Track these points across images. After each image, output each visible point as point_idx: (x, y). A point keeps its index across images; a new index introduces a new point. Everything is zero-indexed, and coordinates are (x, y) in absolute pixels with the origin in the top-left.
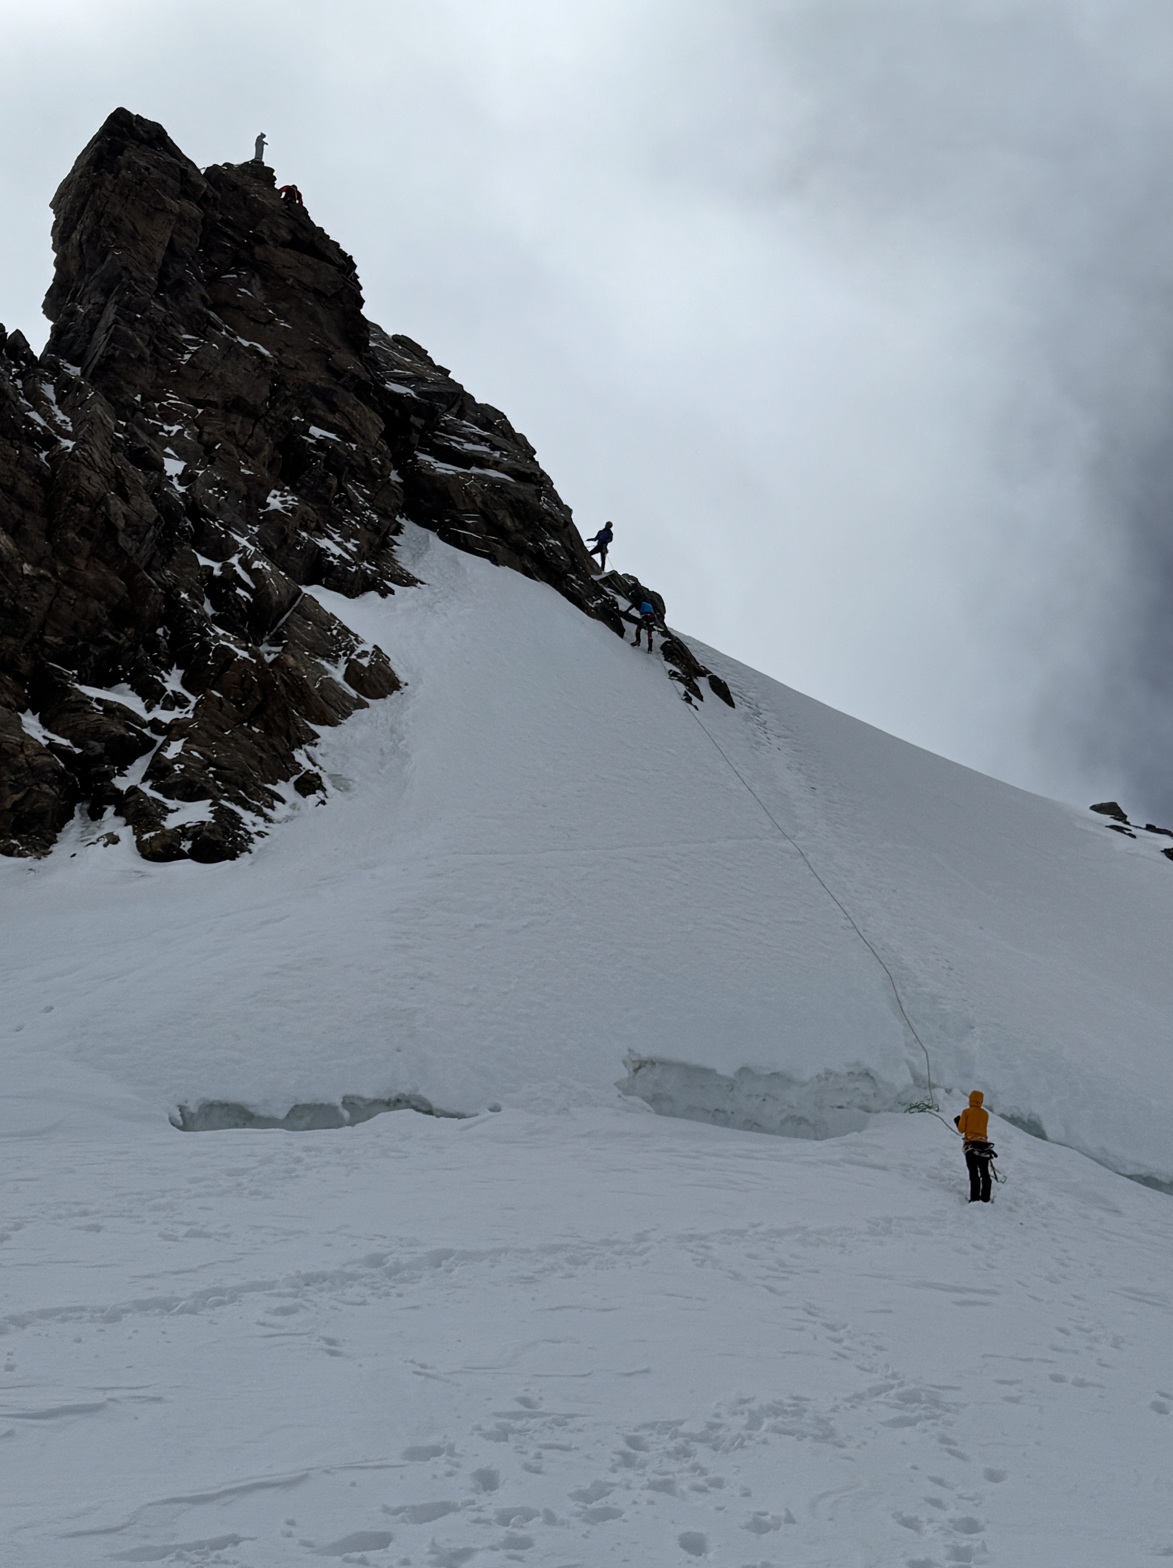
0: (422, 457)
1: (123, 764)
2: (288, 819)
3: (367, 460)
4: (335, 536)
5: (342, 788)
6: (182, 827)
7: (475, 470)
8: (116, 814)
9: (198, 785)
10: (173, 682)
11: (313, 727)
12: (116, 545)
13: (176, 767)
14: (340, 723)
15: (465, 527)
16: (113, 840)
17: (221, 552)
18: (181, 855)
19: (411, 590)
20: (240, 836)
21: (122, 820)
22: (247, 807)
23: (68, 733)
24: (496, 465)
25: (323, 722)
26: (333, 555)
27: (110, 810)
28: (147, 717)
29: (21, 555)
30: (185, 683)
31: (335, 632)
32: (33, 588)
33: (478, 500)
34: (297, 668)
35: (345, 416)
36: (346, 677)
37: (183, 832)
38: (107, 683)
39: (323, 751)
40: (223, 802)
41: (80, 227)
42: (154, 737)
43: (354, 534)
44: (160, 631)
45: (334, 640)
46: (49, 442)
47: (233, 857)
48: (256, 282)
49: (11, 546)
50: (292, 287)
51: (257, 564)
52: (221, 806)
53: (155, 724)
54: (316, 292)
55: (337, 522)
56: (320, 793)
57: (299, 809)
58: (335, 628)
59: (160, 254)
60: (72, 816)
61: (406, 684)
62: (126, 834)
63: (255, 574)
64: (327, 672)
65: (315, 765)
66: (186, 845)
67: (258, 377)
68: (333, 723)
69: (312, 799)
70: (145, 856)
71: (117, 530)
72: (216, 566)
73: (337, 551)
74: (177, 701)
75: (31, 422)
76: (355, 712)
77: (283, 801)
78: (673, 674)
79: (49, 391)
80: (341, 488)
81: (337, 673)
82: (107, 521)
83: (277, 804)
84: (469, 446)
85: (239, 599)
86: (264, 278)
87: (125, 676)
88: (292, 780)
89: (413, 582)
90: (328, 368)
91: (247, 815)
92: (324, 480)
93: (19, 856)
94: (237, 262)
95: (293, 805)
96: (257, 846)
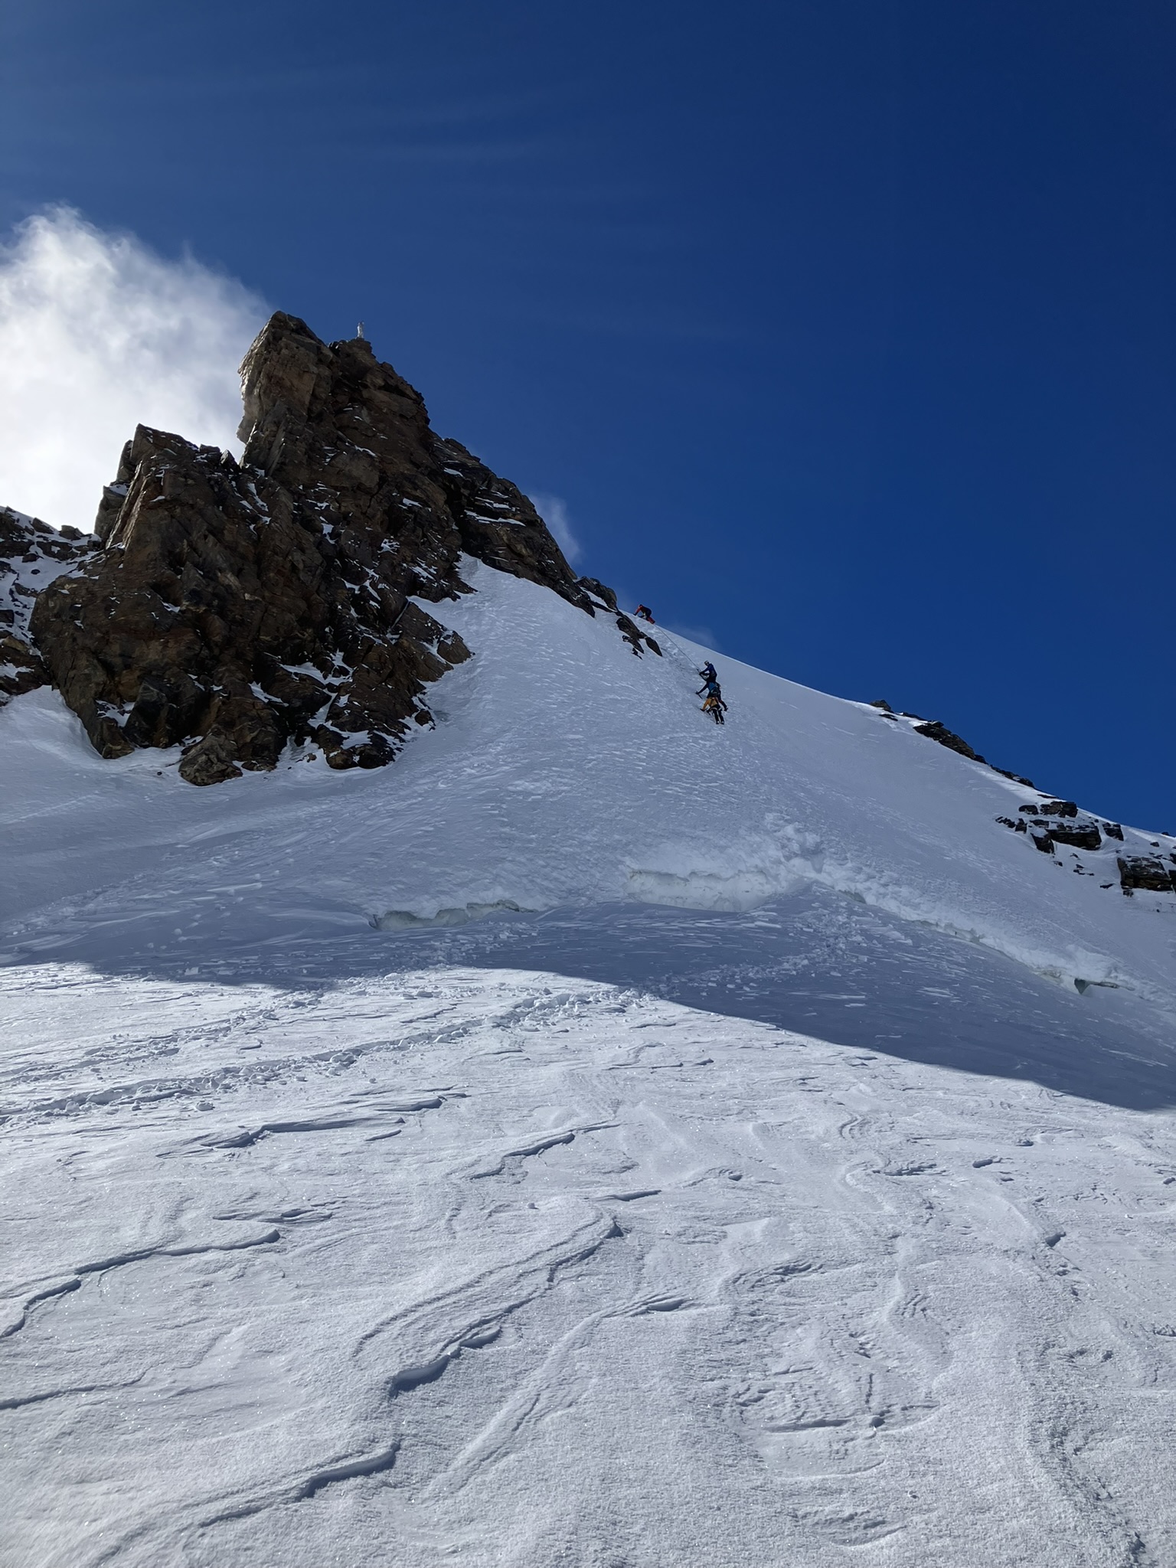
0: (469, 513)
1: (313, 713)
3: (438, 517)
4: (423, 565)
5: (443, 719)
6: (353, 747)
7: (501, 520)
8: (312, 742)
9: (359, 722)
10: (338, 659)
11: (421, 682)
12: (299, 579)
13: (345, 711)
14: (437, 680)
15: (497, 555)
16: (314, 758)
17: (359, 578)
18: (354, 765)
19: (470, 595)
20: (387, 751)
21: (316, 746)
22: (389, 733)
23: (279, 694)
24: (514, 516)
25: (427, 680)
26: (423, 577)
27: (308, 740)
28: (325, 682)
29: (243, 589)
30: (344, 660)
31: (429, 624)
32: (252, 608)
34: (409, 648)
35: (424, 491)
36: (439, 652)
37: (352, 751)
38: (299, 662)
39: (429, 697)
40: (375, 732)
41: (258, 385)
42: (330, 694)
43: (434, 563)
44: (327, 630)
45: (429, 629)
46: (255, 519)
47: (384, 764)
48: (365, 412)
49: (237, 583)
50: (386, 413)
51: (380, 586)
52: (375, 734)
53: (330, 687)
54: (402, 416)
55: (424, 557)
56: (430, 722)
57: (420, 733)
58: (430, 622)
59: (307, 399)
60: (285, 745)
61: (474, 653)
62: (320, 754)
63: (379, 591)
64: (428, 649)
65: (425, 705)
67: (372, 471)
68: (433, 680)
69: (427, 726)
70: (331, 766)
71: (299, 570)
72: (357, 588)
73: (425, 574)
74: (342, 672)
75: (244, 508)
76: (446, 673)
78: (625, 638)
79: (252, 487)
80: (424, 536)
81: (434, 650)
82: (293, 565)
83: (406, 730)
84: (496, 505)
85: (372, 607)
86: (369, 409)
87: (309, 658)
88: (414, 715)
89: (470, 590)
90: (412, 462)
91: (390, 739)
92: (414, 531)
93: (258, 770)
94: (353, 400)
95: (416, 731)
96: (398, 756)
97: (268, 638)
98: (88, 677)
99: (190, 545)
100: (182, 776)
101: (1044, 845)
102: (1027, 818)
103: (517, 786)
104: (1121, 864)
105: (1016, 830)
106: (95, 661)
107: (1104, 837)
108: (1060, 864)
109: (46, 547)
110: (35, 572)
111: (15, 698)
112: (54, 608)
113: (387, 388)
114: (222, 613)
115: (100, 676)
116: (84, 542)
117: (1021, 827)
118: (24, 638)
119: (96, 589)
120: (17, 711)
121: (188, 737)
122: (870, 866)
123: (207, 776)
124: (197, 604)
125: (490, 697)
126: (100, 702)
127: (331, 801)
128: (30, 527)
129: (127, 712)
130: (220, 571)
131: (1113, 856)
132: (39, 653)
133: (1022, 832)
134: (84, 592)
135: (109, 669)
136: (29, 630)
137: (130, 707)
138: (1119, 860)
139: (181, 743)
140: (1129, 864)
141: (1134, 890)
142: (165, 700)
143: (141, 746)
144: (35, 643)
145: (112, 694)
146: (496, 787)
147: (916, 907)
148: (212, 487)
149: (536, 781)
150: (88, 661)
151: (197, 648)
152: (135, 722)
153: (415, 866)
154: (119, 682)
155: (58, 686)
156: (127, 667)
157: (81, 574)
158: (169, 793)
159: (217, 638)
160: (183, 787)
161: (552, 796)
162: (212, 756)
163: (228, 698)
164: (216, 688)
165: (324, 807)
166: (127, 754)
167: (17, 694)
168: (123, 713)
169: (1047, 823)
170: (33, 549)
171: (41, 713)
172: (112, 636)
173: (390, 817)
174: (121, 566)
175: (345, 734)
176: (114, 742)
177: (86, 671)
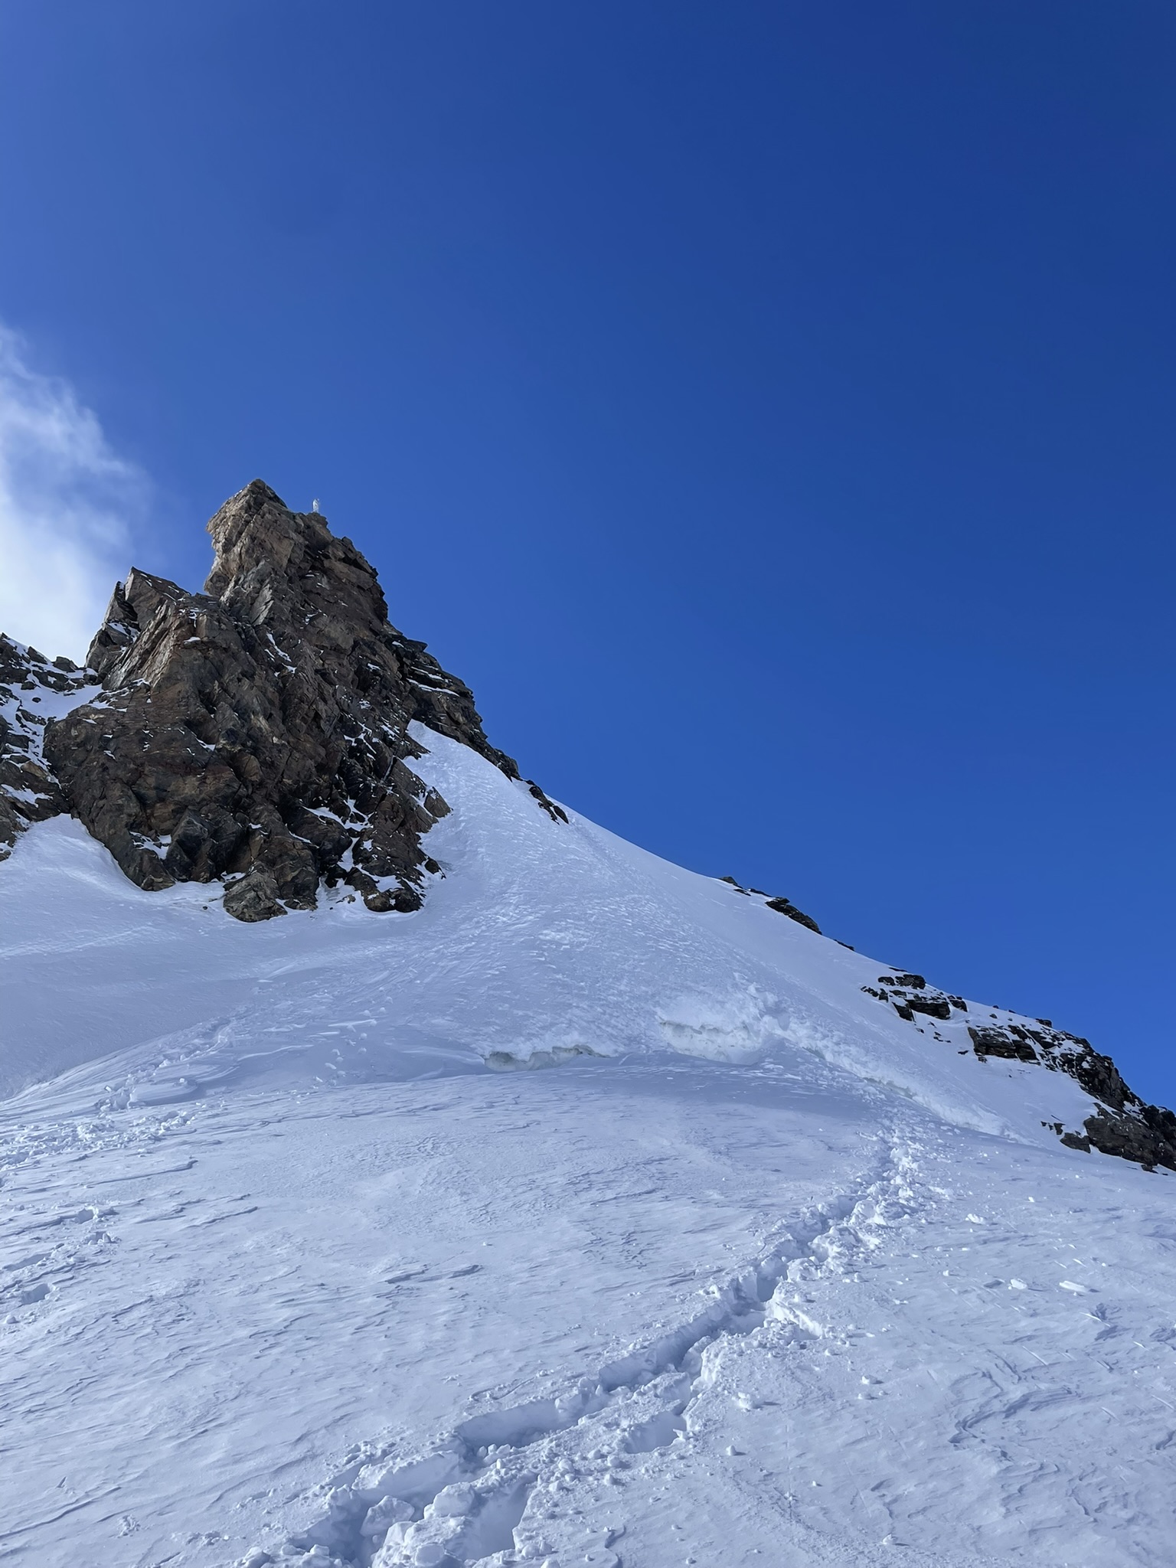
0: (413, 681)
1: (339, 856)
2: (431, 887)
4: (387, 724)
5: (448, 868)
7: (438, 689)
8: (346, 884)
9: (386, 867)
11: (417, 833)
12: (320, 727)
13: (373, 856)
14: (428, 831)
15: (439, 720)
16: (350, 899)
17: (354, 731)
18: (391, 908)
19: (427, 755)
20: (414, 897)
21: (351, 888)
22: (412, 880)
23: (309, 836)
24: (448, 687)
25: (420, 831)
27: (341, 882)
28: (345, 826)
29: (272, 732)
30: (358, 807)
31: (415, 780)
32: (280, 751)
33: (445, 706)
35: (381, 657)
36: (425, 805)
37: (388, 894)
38: (316, 806)
39: (429, 846)
40: (400, 877)
42: (352, 838)
43: (397, 723)
44: (337, 777)
45: (415, 785)
47: (417, 909)
48: (325, 580)
49: (267, 726)
50: (345, 583)
52: (400, 879)
53: (351, 830)
54: (359, 587)
55: (388, 717)
56: (440, 871)
57: (434, 881)
58: (414, 777)
59: (285, 562)
60: (319, 885)
61: (452, 809)
62: (358, 895)
64: (416, 802)
68: (425, 831)
69: (438, 875)
70: (370, 909)
71: (321, 718)
72: (353, 740)
73: (391, 732)
74: (359, 819)
77: (424, 876)
78: (539, 805)
80: (387, 697)
81: (422, 803)
82: (316, 714)
83: (421, 877)
84: (431, 675)
86: (329, 579)
87: (324, 803)
88: (424, 863)
89: (426, 751)
90: (371, 630)
91: (411, 884)
92: (380, 692)
93: (301, 909)
94: (313, 568)
95: (429, 878)
96: (424, 901)
97: (290, 782)
98: (120, 809)
99: (221, 685)
100: (228, 911)
101: (905, 1013)
102: (888, 988)
103: (546, 935)
104: (973, 1033)
105: (880, 999)
106: (130, 792)
107: (951, 1007)
108: (922, 1031)
109: (43, 677)
110: (36, 700)
111: (35, 824)
112: (77, 736)
113: (346, 560)
114: (255, 752)
115: (133, 808)
116: (80, 675)
117: (883, 996)
118: (41, 765)
119: (126, 721)
120: (41, 838)
121: (225, 873)
122: (821, 1026)
123: (255, 913)
124: (233, 744)
125: (483, 850)
126: (135, 834)
127: (393, 942)
128: (26, 655)
129: (165, 845)
130: (253, 713)
131: (964, 1025)
132: (57, 781)
133: (884, 1001)
134: (113, 723)
135: (141, 799)
136: (44, 756)
137: (167, 839)
138: (970, 1029)
139: (220, 879)
140: (980, 1033)
141: (986, 1057)
142: (206, 835)
143: (179, 880)
144: (52, 770)
145: (144, 824)
146: (530, 935)
147: (864, 1064)
148: (239, 634)
149: (560, 931)
150: (122, 791)
151: (236, 785)
152: (177, 855)
153: (500, 1008)
154: (152, 814)
155: (80, 815)
156: (162, 800)
157: (104, 705)
158: (222, 927)
159: (254, 778)
160: (233, 923)
161: (578, 947)
162: (260, 893)
163: (268, 836)
164: (254, 827)
165: (388, 947)
166: (168, 887)
167: (36, 821)
168: (160, 846)
169: (904, 994)
170: (31, 678)
171: (65, 841)
172: (147, 769)
173: (455, 959)
174: (149, 701)
175: (375, 878)
176: (156, 874)
177: (120, 802)
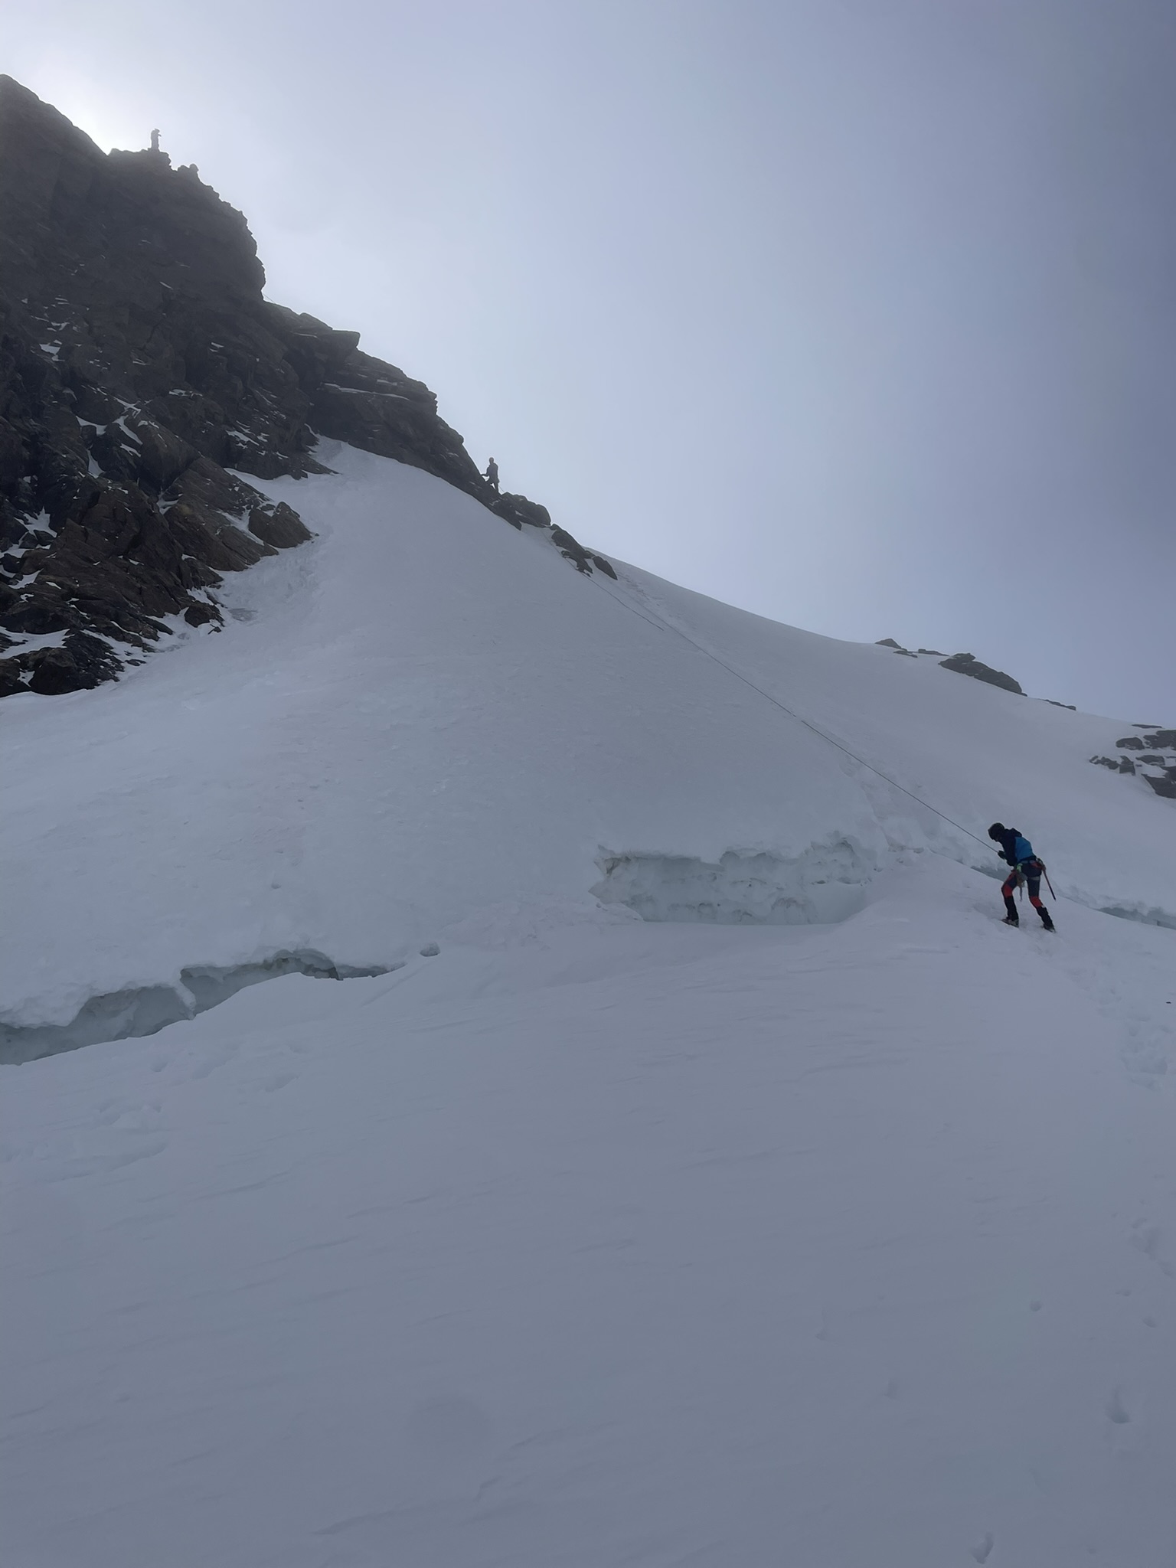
0: (329, 384)
2: (172, 649)
4: (245, 429)
5: (242, 618)
6: (22, 657)
9: (51, 614)
10: (37, 523)
11: (215, 571)
13: (23, 597)
14: (247, 568)
15: (371, 434)
17: (105, 416)
18: (21, 688)
19: (325, 477)
20: (105, 664)
22: (120, 637)
24: (394, 390)
25: (226, 567)
26: (244, 445)
30: (52, 524)
31: (237, 489)
34: (193, 516)
36: (251, 527)
37: (23, 662)
39: (225, 593)
40: (86, 634)
42: (7, 574)
43: (265, 429)
44: (26, 480)
45: (238, 495)
47: (91, 684)
51: (143, 424)
52: (82, 635)
53: (8, 561)
55: (246, 419)
56: (214, 623)
57: (188, 639)
58: (237, 486)
61: (317, 535)
63: (141, 431)
64: (229, 522)
65: (214, 601)
66: (26, 677)
68: (239, 568)
69: (205, 627)
72: (99, 426)
73: (246, 439)
76: (263, 559)
77: (170, 632)
78: (566, 554)
80: (249, 393)
81: (242, 525)
83: (160, 634)
85: (126, 455)
88: (184, 611)
95: (183, 636)
96: (128, 674)
101: (1167, 789)
102: (1133, 755)
105: (1122, 772)
117: (1127, 767)
133: (1129, 774)
169: (1161, 760)
